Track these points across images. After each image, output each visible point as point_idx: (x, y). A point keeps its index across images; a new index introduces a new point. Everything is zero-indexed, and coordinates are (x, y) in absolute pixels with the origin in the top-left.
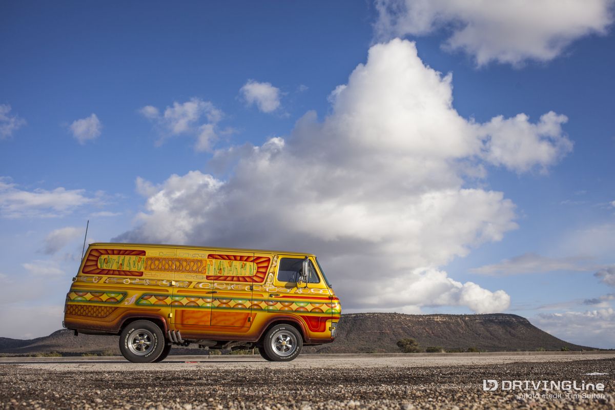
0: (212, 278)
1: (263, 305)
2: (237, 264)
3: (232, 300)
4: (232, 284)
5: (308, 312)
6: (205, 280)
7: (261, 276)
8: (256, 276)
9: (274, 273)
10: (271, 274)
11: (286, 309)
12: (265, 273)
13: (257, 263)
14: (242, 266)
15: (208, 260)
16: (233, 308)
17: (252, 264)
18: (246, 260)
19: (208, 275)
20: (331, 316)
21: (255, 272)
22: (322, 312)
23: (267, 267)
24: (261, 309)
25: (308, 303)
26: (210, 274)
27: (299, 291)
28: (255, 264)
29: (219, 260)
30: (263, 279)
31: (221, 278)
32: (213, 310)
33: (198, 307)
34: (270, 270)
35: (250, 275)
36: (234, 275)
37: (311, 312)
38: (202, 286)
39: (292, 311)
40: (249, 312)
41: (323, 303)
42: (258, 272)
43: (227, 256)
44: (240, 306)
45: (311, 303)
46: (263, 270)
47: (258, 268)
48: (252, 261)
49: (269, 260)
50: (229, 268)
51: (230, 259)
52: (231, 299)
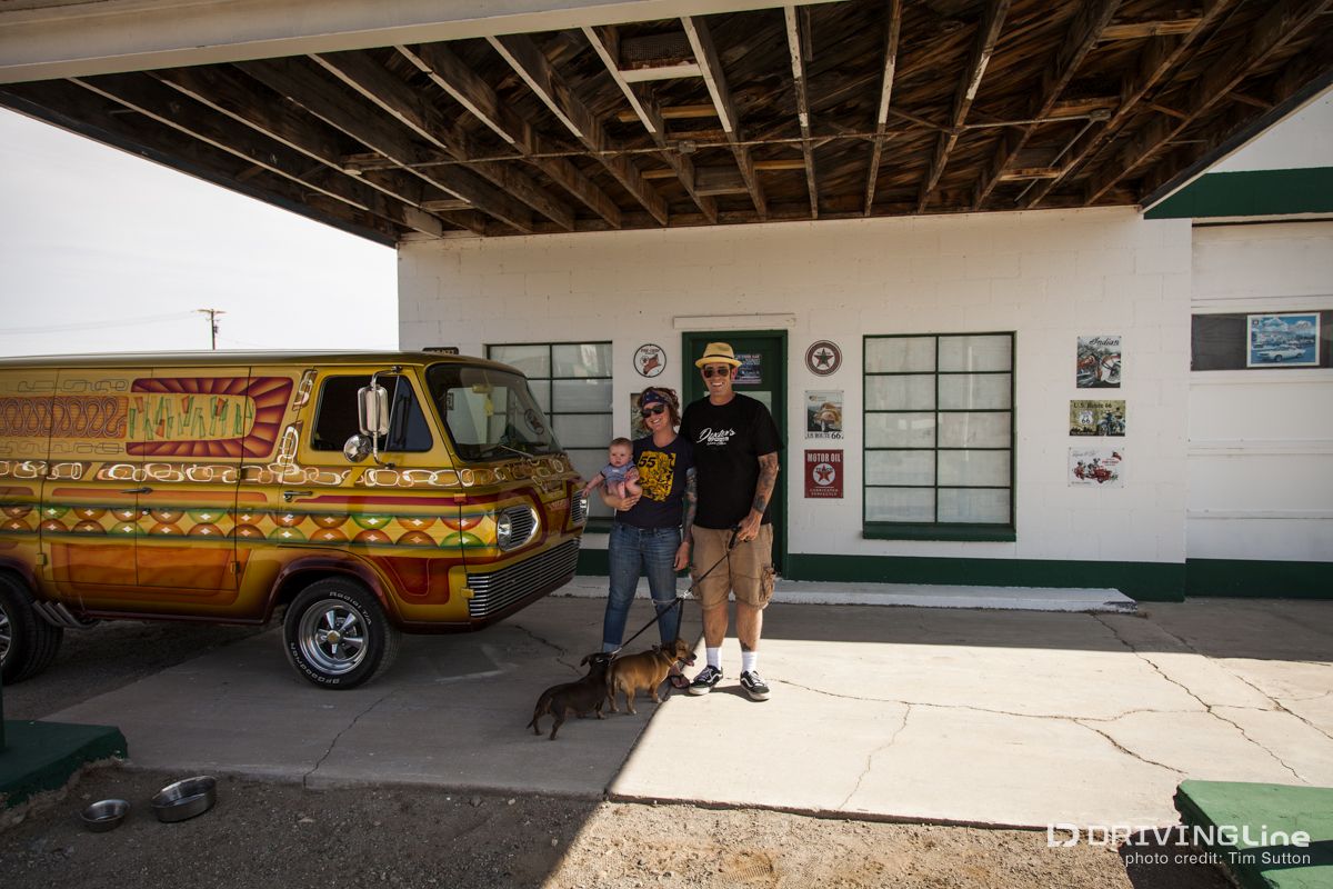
0: (139, 449)
1: (266, 525)
2: (204, 402)
3: (186, 515)
4: (189, 465)
5: (390, 544)
6: (125, 456)
7: (265, 435)
8: (251, 437)
9: (298, 426)
10: (291, 429)
11: (329, 536)
12: (275, 427)
13: (256, 399)
14: (217, 407)
15: (132, 396)
16: (189, 536)
17: (241, 400)
18: (227, 392)
19: (131, 440)
20: (459, 555)
21: (249, 423)
22: (433, 545)
23: (281, 409)
24: (260, 539)
25: (392, 515)
26: (136, 440)
27: (370, 481)
28: (251, 401)
29: (159, 396)
30: (270, 444)
31: (164, 448)
32: (141, 542)
33: (103, 534)
34: (289, 416)
35: (237, 436)
36: (196, 437)
37: (400, 543)
38: (115, 473)
39: (345, 541)
40: (230, 545)
41: (435, 517)
42: (257, 424)
43: (179, 380)
44: (205, 531)
45: (398, 516)
46: (270, 419)
47: (260, 411)
48: (240, 394)
49: (289, 384)
50: (183, 415)
51: (186, 390)
52: (182, 510)
